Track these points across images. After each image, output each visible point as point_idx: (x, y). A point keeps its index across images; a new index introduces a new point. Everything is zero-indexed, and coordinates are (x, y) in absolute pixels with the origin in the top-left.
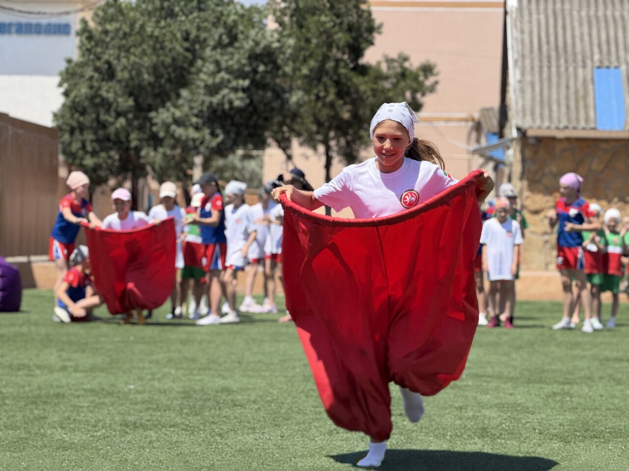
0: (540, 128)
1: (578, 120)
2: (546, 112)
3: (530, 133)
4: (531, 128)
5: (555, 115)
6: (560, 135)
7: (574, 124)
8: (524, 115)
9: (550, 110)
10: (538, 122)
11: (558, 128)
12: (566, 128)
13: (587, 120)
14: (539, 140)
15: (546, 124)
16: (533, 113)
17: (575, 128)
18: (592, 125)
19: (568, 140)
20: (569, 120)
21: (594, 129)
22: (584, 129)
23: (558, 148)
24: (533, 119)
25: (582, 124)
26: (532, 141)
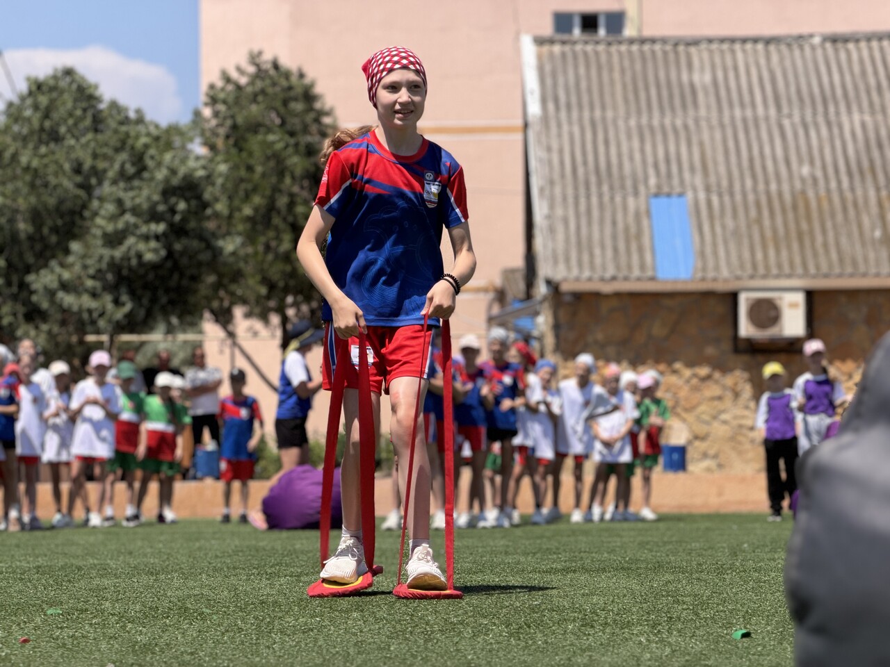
0: (577, 279)
1: (630, 268)
2: (586, 258)
3: (565, 287)
4: (565, 280)
5: (598, 261)
6: (607, 288)
7: (624, 273)
8: (556, 262)
9: (592, 255)
10: (575, 272)
11: (602, 279)
12: (614, 278)
13: (643, 267)
14: (578, 297)
15: (587, 274)
16: (567, 260)
17: (626, 279)
18: (649, 273)
19: (618, 295)
20: (618, 267)
21: (653, 279)
22: (639, 279)
23: (605, 307)
24: (569, 268)
25: (636, 272)
26: (568, 299)
